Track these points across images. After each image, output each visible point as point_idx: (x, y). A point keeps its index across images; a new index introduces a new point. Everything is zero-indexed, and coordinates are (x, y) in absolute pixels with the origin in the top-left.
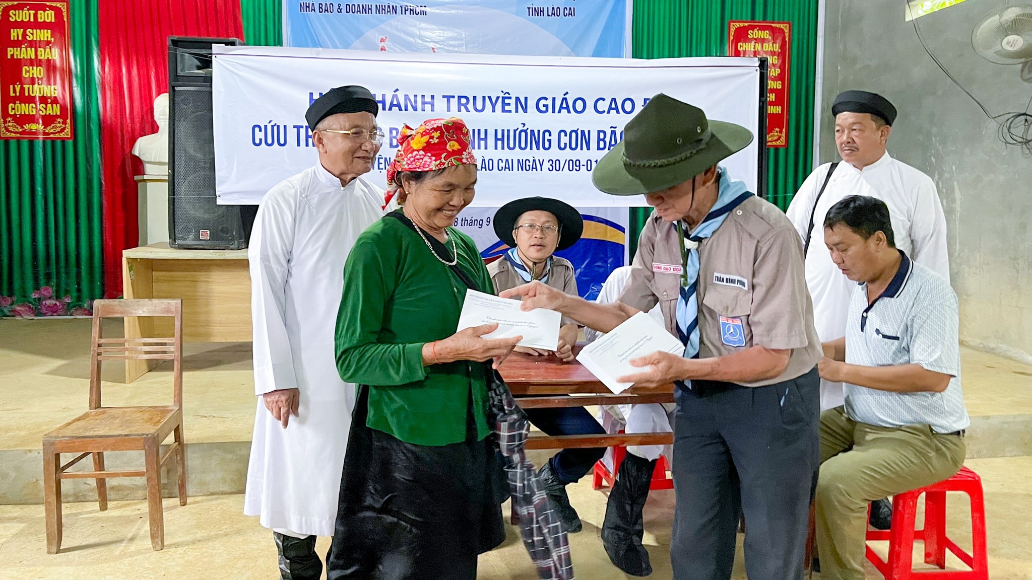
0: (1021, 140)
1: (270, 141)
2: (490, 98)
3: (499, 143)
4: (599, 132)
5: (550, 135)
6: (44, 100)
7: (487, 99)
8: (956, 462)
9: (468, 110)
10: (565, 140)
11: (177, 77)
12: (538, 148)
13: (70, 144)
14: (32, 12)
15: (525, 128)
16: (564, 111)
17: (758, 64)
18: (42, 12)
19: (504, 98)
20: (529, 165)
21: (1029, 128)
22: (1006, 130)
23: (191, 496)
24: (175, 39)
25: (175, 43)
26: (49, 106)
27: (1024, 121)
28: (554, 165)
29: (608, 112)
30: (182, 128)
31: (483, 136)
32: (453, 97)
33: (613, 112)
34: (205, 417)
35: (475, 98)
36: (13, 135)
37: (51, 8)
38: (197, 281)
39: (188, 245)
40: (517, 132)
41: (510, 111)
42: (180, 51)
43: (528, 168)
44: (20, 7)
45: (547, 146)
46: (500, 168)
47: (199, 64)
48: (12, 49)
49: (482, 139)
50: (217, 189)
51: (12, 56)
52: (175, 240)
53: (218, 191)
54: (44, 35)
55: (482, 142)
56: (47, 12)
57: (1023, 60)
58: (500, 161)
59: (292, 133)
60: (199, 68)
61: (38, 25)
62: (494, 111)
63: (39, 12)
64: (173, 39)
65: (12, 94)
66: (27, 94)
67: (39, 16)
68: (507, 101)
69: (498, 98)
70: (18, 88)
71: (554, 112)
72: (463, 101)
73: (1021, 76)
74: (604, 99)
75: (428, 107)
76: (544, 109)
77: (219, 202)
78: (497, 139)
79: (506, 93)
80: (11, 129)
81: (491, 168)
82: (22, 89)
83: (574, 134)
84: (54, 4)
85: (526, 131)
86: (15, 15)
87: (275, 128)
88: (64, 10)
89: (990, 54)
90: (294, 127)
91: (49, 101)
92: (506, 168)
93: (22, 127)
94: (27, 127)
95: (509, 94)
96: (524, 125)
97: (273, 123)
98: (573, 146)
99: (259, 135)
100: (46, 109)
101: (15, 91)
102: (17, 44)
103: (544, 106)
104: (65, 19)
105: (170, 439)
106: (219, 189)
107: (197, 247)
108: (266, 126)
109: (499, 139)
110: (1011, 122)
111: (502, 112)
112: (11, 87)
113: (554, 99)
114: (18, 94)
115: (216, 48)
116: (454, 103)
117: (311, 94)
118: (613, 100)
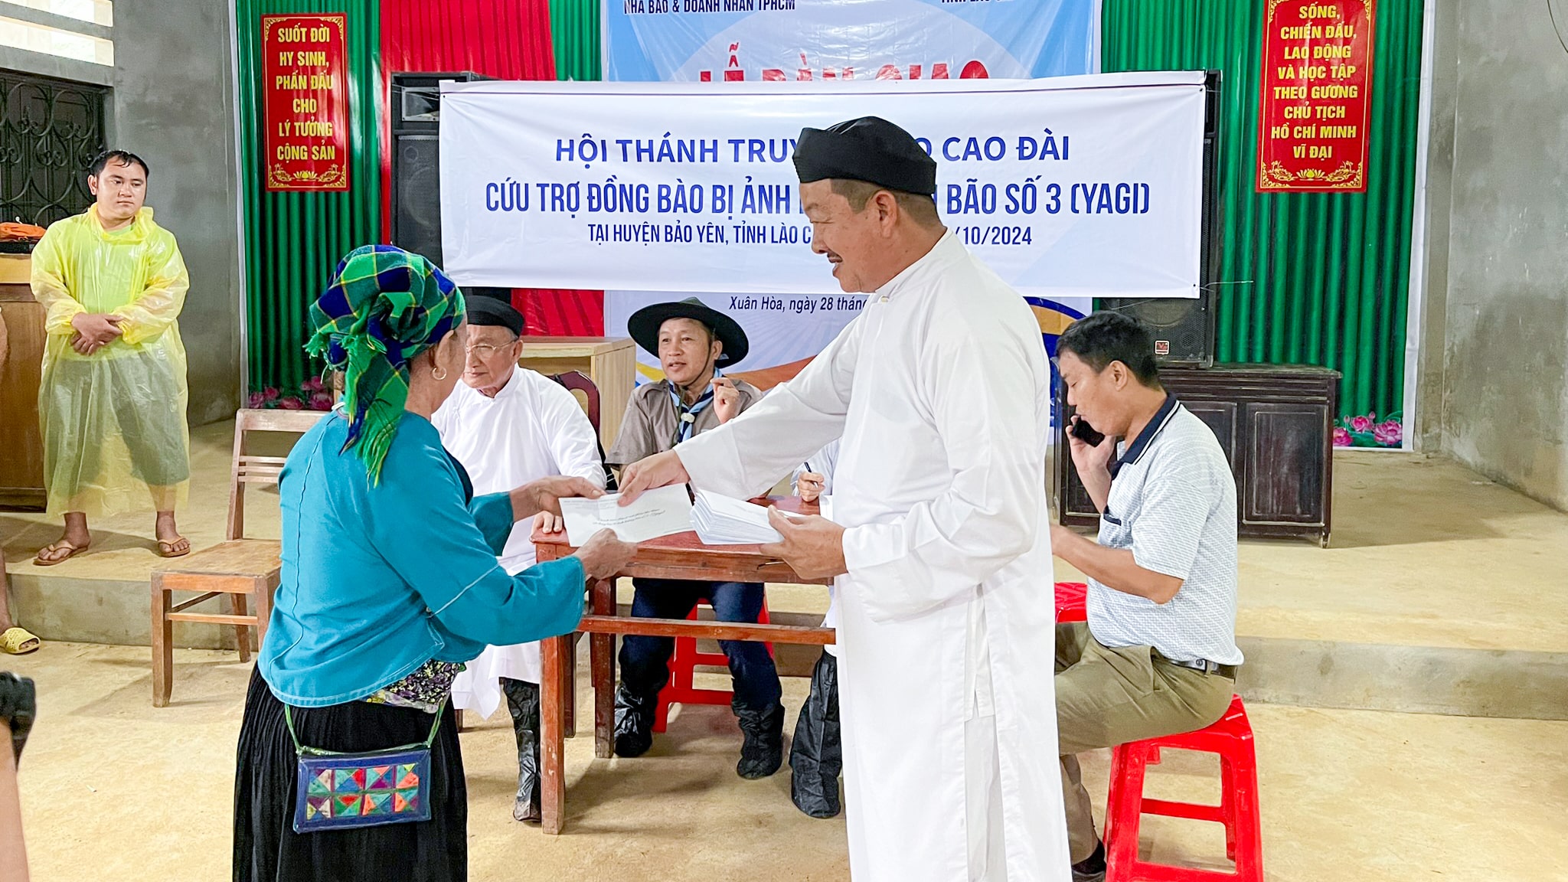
1: (508, 205)
4: (950, 186)
6: (317, 140)
9: (762, 160)
13: (346, 196)
14: (304, 30)
17: (1203, 80)
18: (315, 30)
24: (397, 74)
25: (396, 80)
26: (323, 148)
29: (965, 158)
30: (407, 188)
31: (783, 195)
32: (743, 141)
33: (972, 158)
35: (772, 142)
36: (282, 186)
37: (326, 24)
44: (289, 24)
47: (428, 105)
48: (281, 77)
49: (783, 199)
51: (281, 86)
54: (319, 59)
56: (321, 30)
59: (535, 193)
60: (423, 111)
61: (310, 46)
63: (312, 30)
65: (281, 134)
66: (297, 134)
67: (312, 35)
70: (288, 126)
72: (757, 146)
74: (958, 140)
75: (709, 156)
80: (280, 178)
81: (793, 240)
82: (293, 128)
84: (329, 19)
86: (284, 34)
87: (515, 187)
88: (341, 26)
90: (538, 185)
91: (323, 142)
93: (292, 176)
94: (297, 175)
97: (511, 181)
100: (319, 152)
101: (284, 131)
102: (287, 71)
104: (342, 38)
108: (503, 185)
112: (280, 124)
114: (287, 134)
115: (444, 85)
116: (744, 148)
117: (559, 142)
118: (973, 140)
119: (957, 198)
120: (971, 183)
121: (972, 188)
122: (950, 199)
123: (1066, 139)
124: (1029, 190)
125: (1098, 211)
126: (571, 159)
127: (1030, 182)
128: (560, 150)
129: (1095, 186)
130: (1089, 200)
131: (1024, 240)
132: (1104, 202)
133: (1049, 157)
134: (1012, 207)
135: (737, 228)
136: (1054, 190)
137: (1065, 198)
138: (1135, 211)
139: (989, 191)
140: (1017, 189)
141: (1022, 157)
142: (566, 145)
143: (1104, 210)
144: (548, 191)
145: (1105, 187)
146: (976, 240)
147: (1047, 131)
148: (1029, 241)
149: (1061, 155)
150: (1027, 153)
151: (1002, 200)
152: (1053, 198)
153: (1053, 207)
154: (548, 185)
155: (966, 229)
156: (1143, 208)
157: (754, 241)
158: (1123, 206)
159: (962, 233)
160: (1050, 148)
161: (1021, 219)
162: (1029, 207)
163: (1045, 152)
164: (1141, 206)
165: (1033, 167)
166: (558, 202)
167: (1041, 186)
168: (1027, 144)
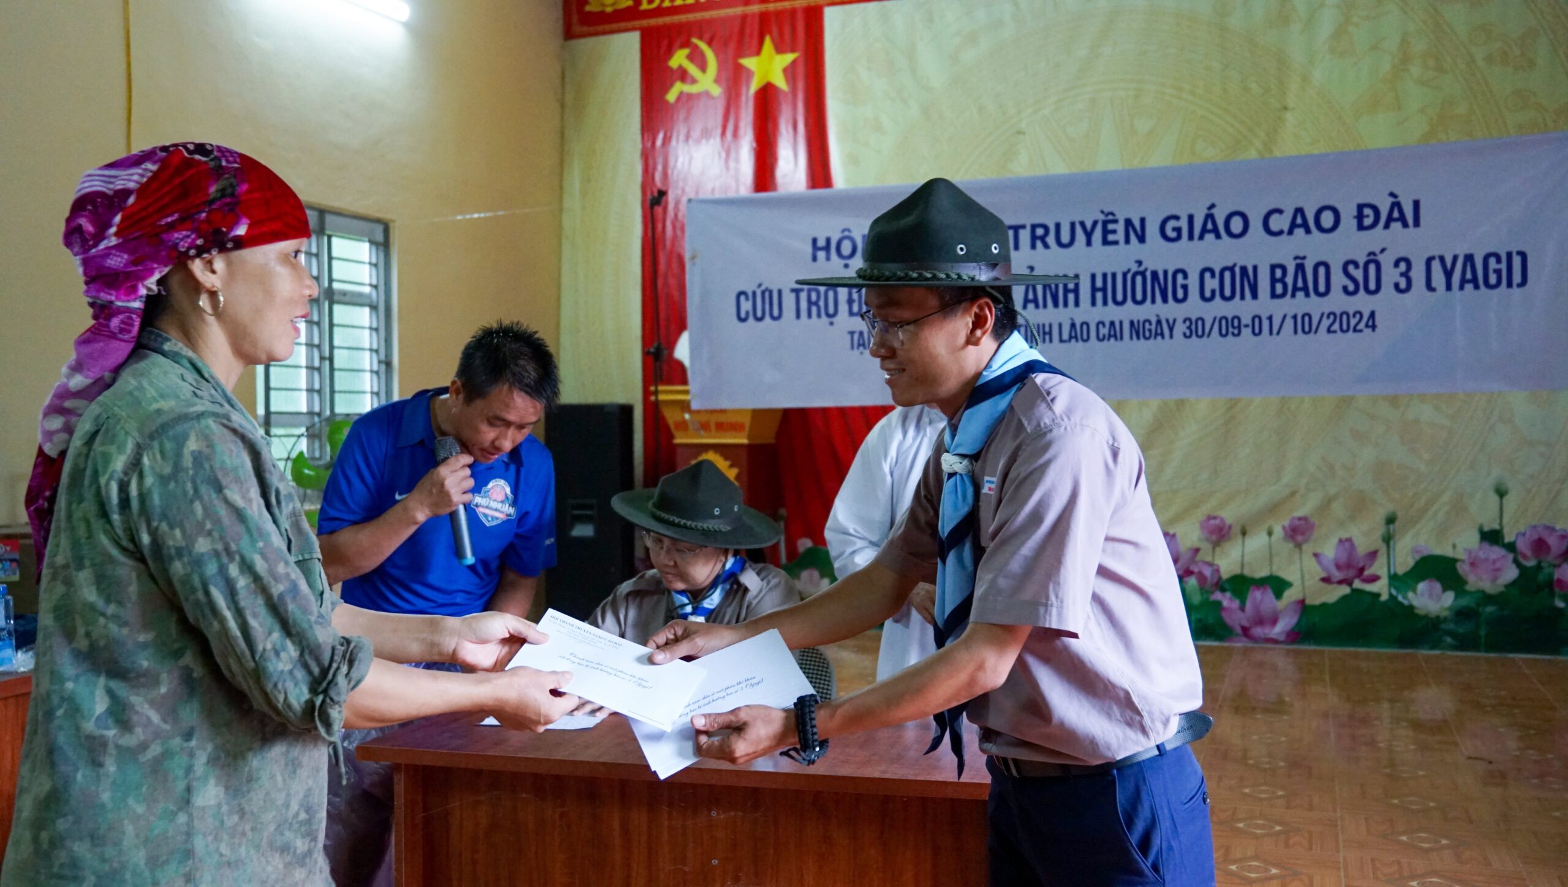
1: (759, 314)
3: (1099, 295)
4: (1273, 268)
5: (1186, 276)
10: (1211, 284)
12: (1165, 300)
15: (1142, 269)
16: (1210, 237)
19: (1105, 223)
20: (1150, 331)
28: (1193, 327)
29: (1290, 232)
32: (1024, 227)
33: (1299, 232)
40: (1129, 277)
43: (1147, 334)
45: (1180, 294)
68: (1111, 227)
71: (1191, 237)
72: (1040, 232)
74: (1280, 211)
76: (1173, 235)
83: (1227, 275)
85: (1143, 274)
87: (767, 295)
96: (1140, 263)
97: (763, 288)
98: (1228, 292)
99: (746, 306)
103: (1174, 229)
108: (754, 293)
109: (1099, 290)
113: (1191, 218)
116: (1025, 236)
118: (1299, 211)
119: (1282, 280)
120: (1299, 261)
121: (1300, 268)
122: (1274, 281)
124: (1372, 268)
125: (1462, 288)
126: (828, 258)
127: (1372, 257)
129: (1455, 258)
130: (1448, 274)
131: (1367, 326)
133: (1396, 226)
134: (1351, 287)
136: (1403, 266)
137: (1418, 274)
138: (1510, 284)
139: (1322, 271)
140: (1356, 265)
141: (1361, 227)
143: (1469, 287)
145: (1469, 258)
146: (1307, 328)
147: (1392, 195)
148: (1374, 327)
151: (1338, 279)
152: (1402, 275)
153: (1403, 285)
155: (1295, 317)
159: (1289, 322)
161: (1362, 302)
162: (1372, 286)
163: (1390, 220)
164: (1517, 278)
165: (1376, 238)
166: (814, 309)
167: (1387, 261)
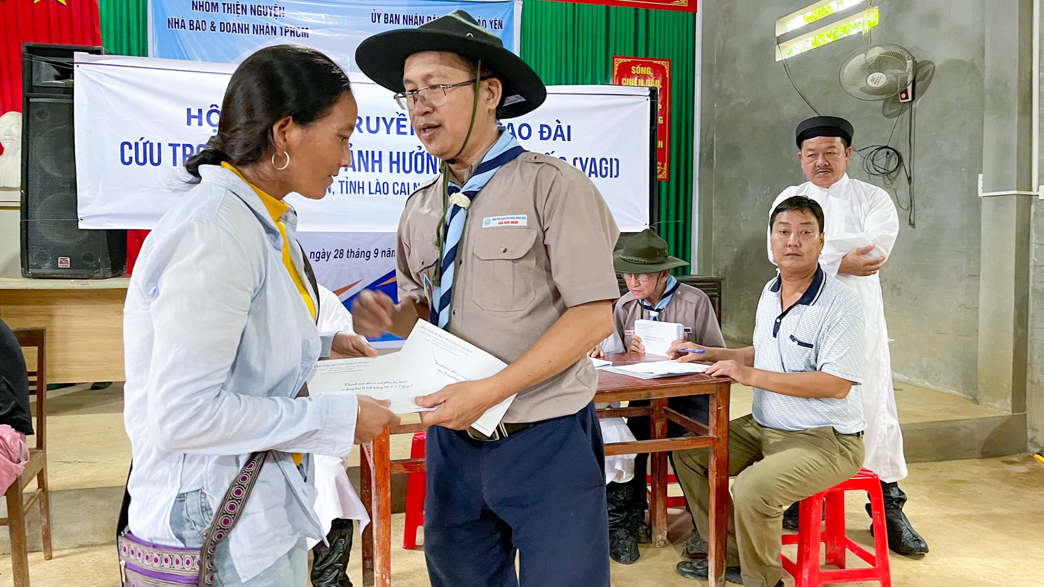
0: (882, 171)
2: (384, 119)
7: (381, 121)
8: (857, 462)
9: (361, 131)
11: (32, 88)
17: (648, 93)
21: (889, 161)
22: (870, 161)
23: (56, 550)
24: (32, 45)
25: (30, 50)
27: (885, 154)
30: (38, 144)
31: (377, 158)
34: (69, 462)
35: (368, 118)
38: (54, 315)
39: (44, 274)
41: (405, 133)
42: (36, 59)
46: (396, 192)
47: (57, 73)
49: (377, 162)
50: (79, 211)
52: (28, 270)
53: (80, 214)
55: (377, 165)
57: (884, 97)
58: (396, 185)
59: (167, 152)
60: (57, 78)
62: (388, 132)
64: (29, 45)
69: (393, 119)
73: (883, 112)
77: (81, 226)
78: (392, 162)
79: (401, 114)
81: (386, 192)
89: (855, 90)
90: (170, 145)
92: (401, 192)
95: (404, 116)
105: (32, 486)
106: (81, 212)
107: (55, 276)
110: (874, 155)
111: (397, 134)
115: (78, 56)
117: (189, 110)
123: (569, 127)
128: (190, 117)
132: (593, 170)
135: (341, 182)
142: (195, 112)
144: (179, 150)
149: (566, 138)
150: (545, 135)
154: (179, 145)
156: (616, 174)
157: (355, 192)
158: (604, 173)
160: (559, 133)
168: (545, 129)
